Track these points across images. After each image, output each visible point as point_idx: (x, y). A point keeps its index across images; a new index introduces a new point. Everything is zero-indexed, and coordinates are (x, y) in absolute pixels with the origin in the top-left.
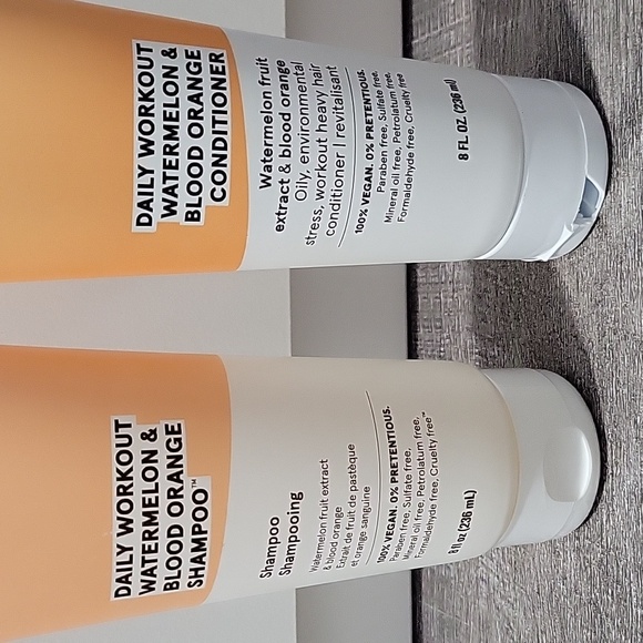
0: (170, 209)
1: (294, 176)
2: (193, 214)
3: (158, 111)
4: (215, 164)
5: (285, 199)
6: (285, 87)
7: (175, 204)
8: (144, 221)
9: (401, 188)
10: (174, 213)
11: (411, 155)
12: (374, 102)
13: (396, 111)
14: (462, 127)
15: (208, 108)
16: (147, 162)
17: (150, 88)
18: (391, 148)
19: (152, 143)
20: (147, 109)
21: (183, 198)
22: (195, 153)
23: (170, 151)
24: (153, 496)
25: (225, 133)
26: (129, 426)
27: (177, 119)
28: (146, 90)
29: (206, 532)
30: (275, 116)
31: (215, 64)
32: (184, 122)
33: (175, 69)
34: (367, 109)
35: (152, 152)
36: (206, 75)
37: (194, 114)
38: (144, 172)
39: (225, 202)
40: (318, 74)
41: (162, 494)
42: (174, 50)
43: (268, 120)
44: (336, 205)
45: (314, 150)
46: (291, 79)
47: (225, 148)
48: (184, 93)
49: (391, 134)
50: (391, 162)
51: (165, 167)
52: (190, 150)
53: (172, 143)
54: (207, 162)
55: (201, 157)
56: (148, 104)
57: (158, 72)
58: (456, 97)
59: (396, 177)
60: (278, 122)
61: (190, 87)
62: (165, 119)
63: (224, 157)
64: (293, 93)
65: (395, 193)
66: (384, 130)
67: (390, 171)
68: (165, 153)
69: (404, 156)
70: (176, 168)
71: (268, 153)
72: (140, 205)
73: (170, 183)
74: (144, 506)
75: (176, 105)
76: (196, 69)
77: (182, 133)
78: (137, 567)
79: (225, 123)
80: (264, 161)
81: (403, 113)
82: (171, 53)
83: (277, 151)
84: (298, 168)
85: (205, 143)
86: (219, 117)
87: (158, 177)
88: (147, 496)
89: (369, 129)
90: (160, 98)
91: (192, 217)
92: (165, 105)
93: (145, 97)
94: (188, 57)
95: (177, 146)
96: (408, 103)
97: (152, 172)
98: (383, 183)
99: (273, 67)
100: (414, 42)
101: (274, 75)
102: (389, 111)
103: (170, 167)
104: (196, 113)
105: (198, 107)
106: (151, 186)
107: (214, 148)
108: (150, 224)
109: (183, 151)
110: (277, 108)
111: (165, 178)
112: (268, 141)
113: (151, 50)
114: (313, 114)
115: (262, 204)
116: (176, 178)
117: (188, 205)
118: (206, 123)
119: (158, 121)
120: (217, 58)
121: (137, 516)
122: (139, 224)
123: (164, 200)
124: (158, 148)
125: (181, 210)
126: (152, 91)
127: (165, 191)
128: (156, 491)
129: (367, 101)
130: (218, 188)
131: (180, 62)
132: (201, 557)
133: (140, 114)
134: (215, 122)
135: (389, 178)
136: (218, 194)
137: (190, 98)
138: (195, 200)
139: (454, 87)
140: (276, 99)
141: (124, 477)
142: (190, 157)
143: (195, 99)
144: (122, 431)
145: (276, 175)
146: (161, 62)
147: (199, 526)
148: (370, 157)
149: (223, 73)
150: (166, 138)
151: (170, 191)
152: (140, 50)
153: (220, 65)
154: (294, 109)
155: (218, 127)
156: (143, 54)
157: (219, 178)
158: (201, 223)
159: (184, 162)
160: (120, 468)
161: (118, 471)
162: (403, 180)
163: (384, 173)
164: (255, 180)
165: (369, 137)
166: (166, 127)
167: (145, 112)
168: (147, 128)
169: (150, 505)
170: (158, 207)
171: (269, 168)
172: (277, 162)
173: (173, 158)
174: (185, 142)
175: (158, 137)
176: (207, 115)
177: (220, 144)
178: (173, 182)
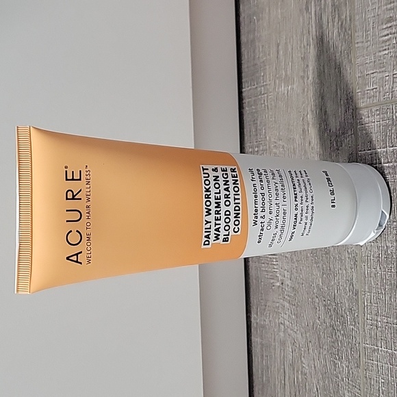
0: (217, 238)
1: (266, 220)
2: (226, 238)
3: (212, 196)
4: (235, 217)
5: (262, 230)
6: (261, 181)
7: (219, 235)
8: (207, 243)
9: (309, 221)
10: (219, 239)
11: (313, 207)
12: (297, 184)
13: (306, 188)
14: (332, 193)
15: (232, 193)
16: (208, 218)
17: (209, 186)
18: (305, 204)
19: (210, 210)
21: (222, 233)
22: (228, 213)
23: (218, 213)
25: (239, 203)
27: (220, 199)
28: (207, 187)
30: (259, 194)
31: (233, 173)
32: (223, 200)
33: (218, 177)
34: (294, 188)
35: (210, 214)
36: (230, 179)
37: (227, 196)
38: (208, 222)
39: (239, 233)
40: (273, 174)
42: (216, 168)
43: (256, 197)
44: (282, 231)
45: (274, 208)
46: (263, 177)
47: (239, 210)
48: (223, 187)
49: (304, 199)
50: (305, 211)
51: (216, 220)
52: (225, 212)
53: (218, 209)
54: (232, 217)
55: (230, 215)
56: (208, 193)
57: (211, 179)
58: (328, 180)
59: (307, 217)
60: (260, 197)
61: (225, 184)
62: (216, 199)
63: (239, 214)
64: (265, 184)
65: (306, 224)
66: (302, 197)
67: (304, 215)
68: (216, 214)
69: (310, 208)
70: (220, 220)
71: (256, 211)
72: (205, 237)
73: (217, 226)
75: (220, 193)
76: (226, 176)
77: (222, 205)
79: (239, 199)
80: (255, 214)
81: (308, 190)
82: (215, 170)
83: (260, 209)
84: (268, 216)
85: (231, 208)
86: (236, 197)
87: (213, 224)
89: (296, 197)
90: (213, 190)
91: (225, 240)
92: (215, 193)
93: (207, 190)
94: (222, 171)
95: (220, 210)
96: (310, 184)
97: (210, 222)
98: (301, 220)
99: (255, 172)
100: (243, 90)
101: (256, 176)
102: (303, 188)
103: (218, 220)
104: (228, 195)
105: (228, 193)
106: (210, 228)
107: (235, 210)
108: (209, 244)
109: (222, 213)
110: (259, 191)
111: (216, 224)
112: (256, 206)
113: (207, 169)
114: (273, 192)
115: (254, 231)
116: (220, 224)
117: (224, 235)
118: (231, 200)
119: (213, 200)
120: (233, 170)
122: (204, 245)
123: (215, 234)
124: (213, 212)
125: (221, 237)
126: (210, 188)
127: (215, 230)
129: (294, 185)
130: (236, 227)
131: (220, 173)
133: (206, 198)
134: (235, 199)
135: (304, 218)
136: (236, 230)
137: (225, 189)
138: (227, 233)
139: (327, 175)
140: (258, 187)
142: (225, 215)
143: (227, 189)
145: (260, 220)
146: (212, 174)
148: (296, 209)
149: (237, 177)
150: (216, 207)
151: (217, 230)
152: (204, 169)
153: (235, 173)
154: (266, 191)
155: (237, 201)
156: (205, 171)
157: (237, 223)
158: (229, 242)
159: (223, 217)
162: (309, 218)
163: (302, 216)
164: (251, 222)
165: (296, 201)
166: (216, 203)
167: (208, 197)
168: (208, 204)
170: (212, 237)
171: (256, 217)
172: (260, 214)
173: (219, 216)
174: (223, 208)
175: (213, 207)
176: (232, 196)
177: (237, 208)
178: (219, 226)
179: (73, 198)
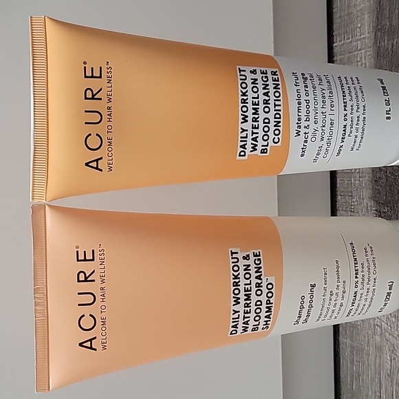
0: (254, 149)
1: (310, 131)
2: (264, 150)
3: (250, 101)
4: (275, 126)
5: (306, 141)
6: (306, 86)
7: (256, 145)
8: (242, 154)
9: (359, 134)
10: (256, 150)
11: (364, 118)
12: (347, 92)
13: (357, 96)
14: (388, 103)
15: (272, 98)
16: (245, 126)
17: (246, 90)
18: (355, 115)
19: (247, 117)
20: (245, 100)
21: (260, 143)
22: (267, 121)
23: (255, 120)
24: (249, 286)
25: (280, 110)
26: (237, 253)
27: (258, 105)
28: (244, 91)
29: (272, 303)
30: (302, 101)
31: (274, 77)
32: (261, 106)
33: (256, 80)
34: (344, 96)
35: (247, 121)
36: (270, 82)
37: (266, 102)
38: (243, 130)
39: (279, 144)
40: (320, 79)
41: (253, 285)
42: (255, 70)
43: (299, 103)
44: (329, 143)
45: (320, 117)
46: (308, 82)
47: (280, 118)
48: (261, 91)
49: (355, 108)
50: (355, 122)
51: (253, 128)
52: (264, 120)
53: (256, 116)
54: (272, 125)
55: (269, 123)
56: (245, 98)
57: (249, 81)
58: (384, 88)
59: (357, 129)
60: (304, 104)
61: (264, 88)
62: (253, 105)
63: (279, 122)
64: (310, 89)
65: (356, 137)
66: (352, 106)
67: (354, 126)
68: (253, 121)
69: (361, 119)
70: (258, 128)
71: (299, 119)
72: (241, 147)
73: (255, 136)
74: (245, 291)
75: (258, 98)
76: (266, 80)
77: (260, 111)
78: (241, 320)
79: (280, 105)
80: (298, 123)
81: (360, 98)
82: (254, 72)
83: (303, 118)
84: (313, 126)
85: (271, 116)
86: (277, 103)
87: (249, 133)
88: (247, 287)
89: (345, 106)
90: (250, 94)
91: (263, 151)
92: (253, 98)
93: (244, 94)
94: (261, 73)
95: (258, 117)
96: (362, 92)
97: (247, 130)
98: (351, 132)
99: (300, 77)
101: (301, 81)
102: (354, 96)
103: (255, 128)
105: (267, 98)
106: (246, 137)
107: (275, 118)
108: (244, 155)
109: (261, 120)
110: (303, 98)
111: (253, 133)
112: (300, 114)
113: (245, 71)
114: (320, 99)
115: (296, 143)
116: (258, 133)
117: (263, 146)
118: (271, 106)
119: (250, 106)
120: (274, 73)
121: (242, 296)
122: (240, 155)
123: (252, 144)
124: (250, 119)
125: (259, 148)
126: (247, 91)
127: (253, 139)
128: (250, 284)
129: (344, 92)
130: (276, 137)
131: (259, 76)
132: (269, 315)
133: (242, 103)
134: (275, 105)
135: (354, 130)
136: (276, 140)
137: (264, 94)
138: (266, 143)
139: (382, 83)
140: (303, 93)
141: (236, 277)
142: (264, 123)
143: (266, 94)
144: (234, 256)
145: (303, 130)
146: (250, 76)
147: (269, 301)
148: (345, 120)
149: (278, 81)
150: (253, 114)
151: (255, 139)
152: (240, 71)
153: (276, 77)
154: (311, 97)
155: (277, 108)
156: (242, 73)
157: (277, 132)
158: (268, 154)
159: (262, 125)
160: (234, 273)
161: (233, 275)
162: (360, 130)
163: (352, 127)
164: (293, 133)
165: (345, 110)
166: (253, 109)
167: (244, 101)
168: (245, 109)
169: (248, 291)
170: (249, 147)
171: (299, 127)
172: (303, 124)
173: (256, 123)
174: (262, 116)
175: (250, 114)
176: (272, 102)
177: (278, 116)
178: (256, 135)
179: (93, 98)
